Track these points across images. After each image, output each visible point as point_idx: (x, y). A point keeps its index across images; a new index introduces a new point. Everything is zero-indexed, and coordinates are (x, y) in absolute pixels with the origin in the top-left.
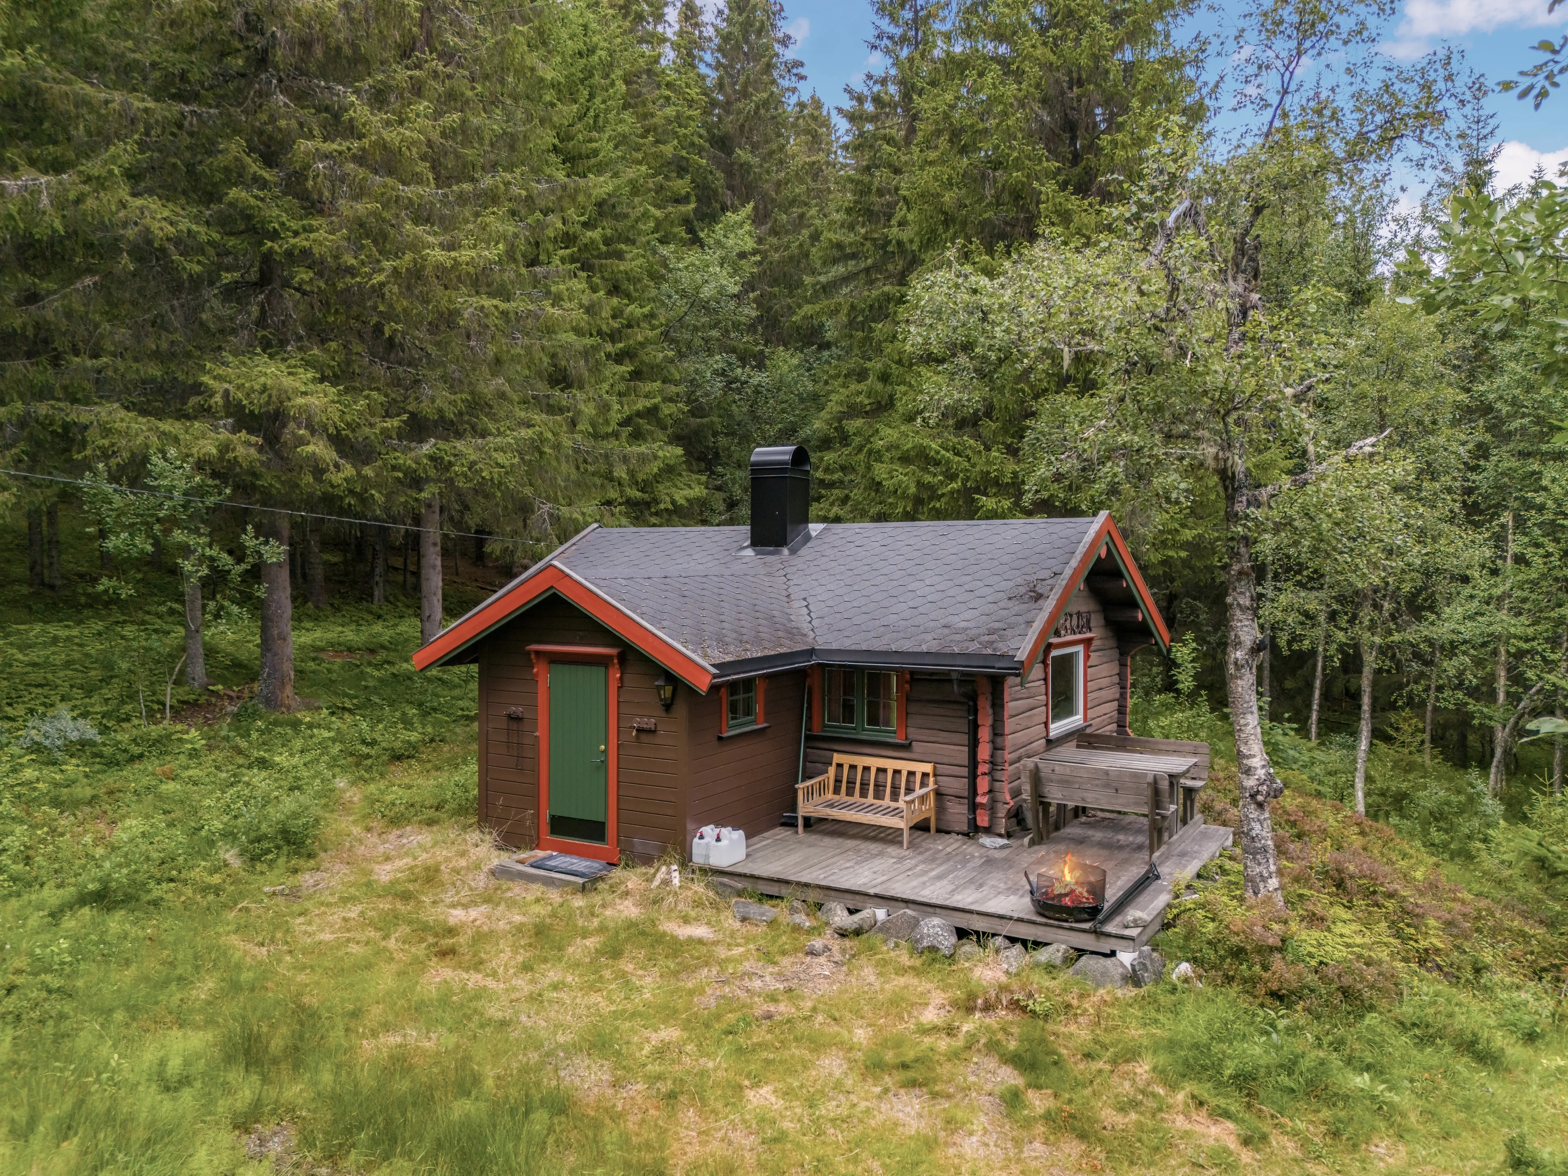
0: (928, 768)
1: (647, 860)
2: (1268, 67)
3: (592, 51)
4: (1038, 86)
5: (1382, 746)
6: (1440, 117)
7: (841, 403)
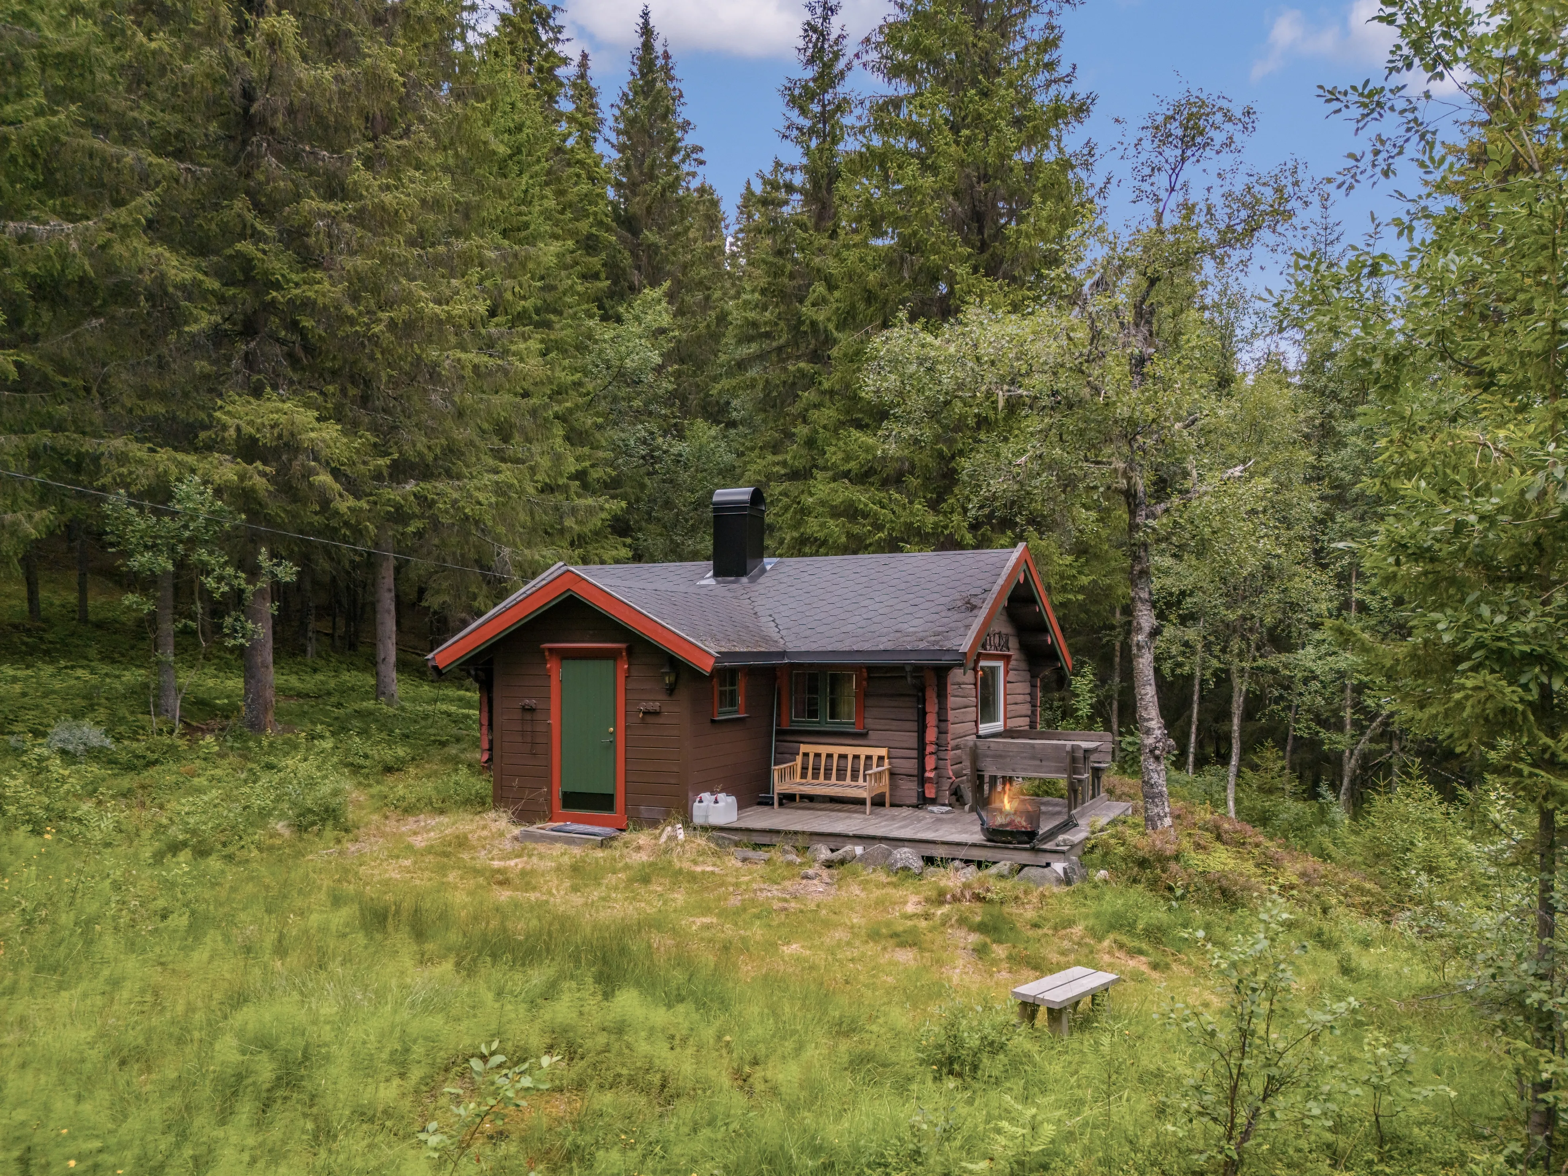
0: (883, 752)
1: (653, 823)
2: (1159, 169)
3: (519, 128)
4: (951, 179)
5: (1248, 773)
6: (1289, 215)
7: (759, 473)
